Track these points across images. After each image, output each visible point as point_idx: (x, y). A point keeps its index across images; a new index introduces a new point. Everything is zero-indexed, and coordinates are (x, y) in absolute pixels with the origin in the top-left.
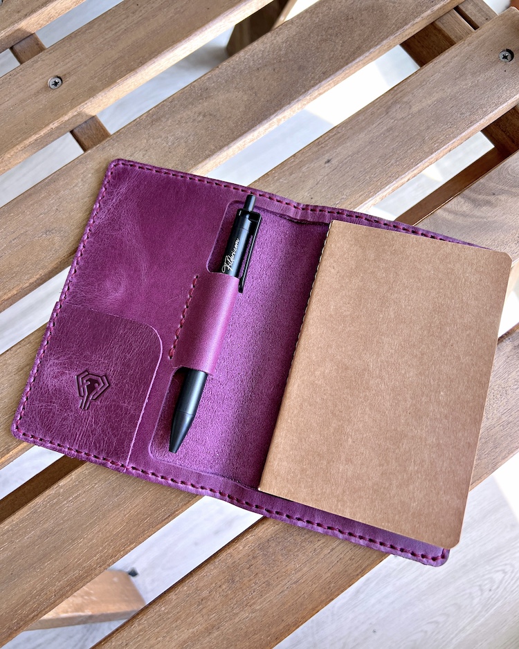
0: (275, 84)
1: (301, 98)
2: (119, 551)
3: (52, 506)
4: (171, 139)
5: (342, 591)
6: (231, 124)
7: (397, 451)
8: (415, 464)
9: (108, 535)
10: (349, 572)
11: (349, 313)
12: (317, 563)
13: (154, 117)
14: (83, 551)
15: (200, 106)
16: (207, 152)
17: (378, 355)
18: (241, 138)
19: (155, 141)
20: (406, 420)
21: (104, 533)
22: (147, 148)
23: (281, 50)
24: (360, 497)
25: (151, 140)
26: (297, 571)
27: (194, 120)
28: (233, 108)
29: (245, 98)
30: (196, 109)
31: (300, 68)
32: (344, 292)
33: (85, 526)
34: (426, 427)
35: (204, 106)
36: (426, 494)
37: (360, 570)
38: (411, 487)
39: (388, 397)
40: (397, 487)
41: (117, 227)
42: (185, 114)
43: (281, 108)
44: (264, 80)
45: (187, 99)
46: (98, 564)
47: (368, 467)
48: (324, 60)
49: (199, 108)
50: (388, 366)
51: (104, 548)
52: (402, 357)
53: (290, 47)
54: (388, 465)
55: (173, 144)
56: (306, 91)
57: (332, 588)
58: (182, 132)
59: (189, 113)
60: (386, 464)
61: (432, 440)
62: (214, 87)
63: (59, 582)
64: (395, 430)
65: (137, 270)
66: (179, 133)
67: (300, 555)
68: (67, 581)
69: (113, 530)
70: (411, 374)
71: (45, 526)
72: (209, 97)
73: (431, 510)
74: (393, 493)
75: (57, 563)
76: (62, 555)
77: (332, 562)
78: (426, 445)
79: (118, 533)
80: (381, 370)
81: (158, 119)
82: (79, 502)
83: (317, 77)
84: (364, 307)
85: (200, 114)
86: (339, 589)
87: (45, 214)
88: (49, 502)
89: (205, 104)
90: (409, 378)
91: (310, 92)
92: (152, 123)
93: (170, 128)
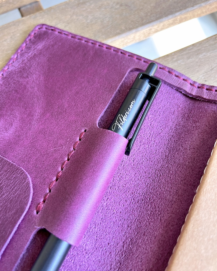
41: (25, 75)
65: (30, 115)
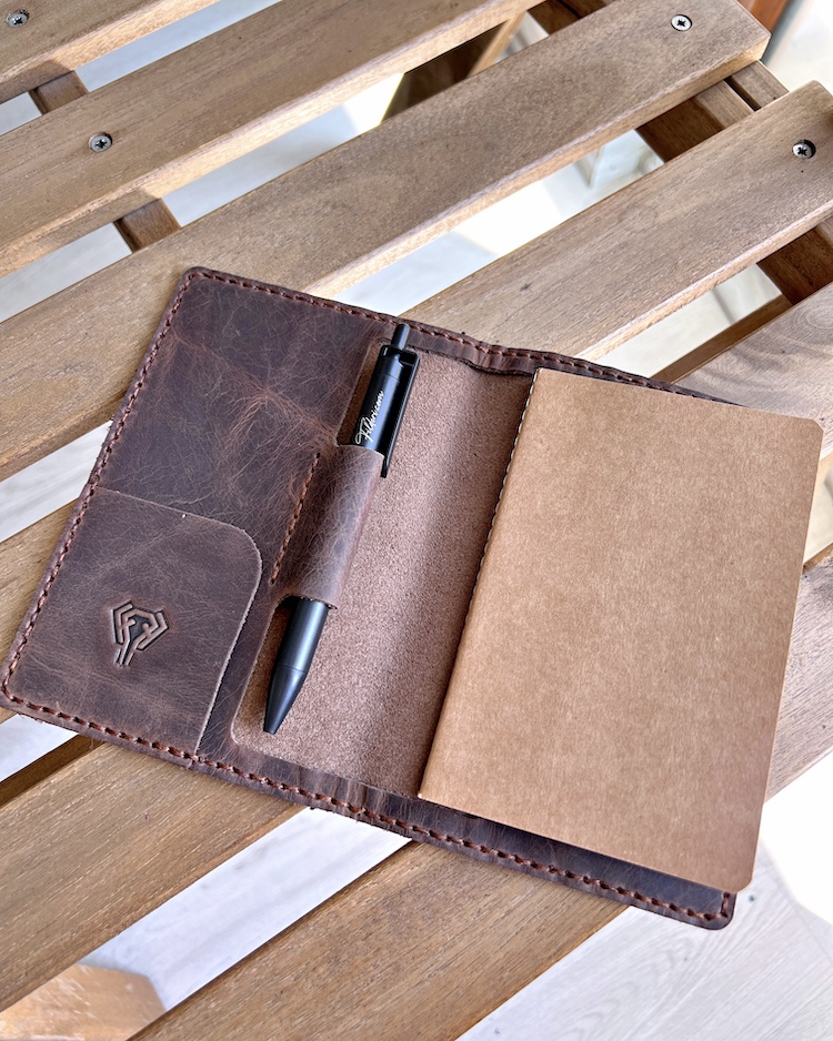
0: (448, 167)
1: (487, 190)
2: (144, 901)
3: (35, 817)
4: (279, 237)
5: (523, 986)
6: (376, 222)
7: (647, 732)
8: (675, 753)
9: (127, 871)
10: (536, 951)
11: (565, 512)
12: (482, 934)
13: (255, 203)
14: (81, 899)
15: (328, 192)
16: (334, 262)
17: (614, 578)
18: (390, 244)
19: (253, 240)
20: (660, 682)
21: (121, 870)
22: (239, 249)
23: (459, 119)
24: (587, 808)
25: (248, 238)
26: (448, 947)
27: (317, 212)
28: (379, 198)
29: (400, 184)
30: (322, 196)
31: (487, 146)
32: (558, 480)
33: (88, 855)
34: (693, 693)
35: (335, 192)
36: (696, 803)
37: (553, 950)
38: (670, 791)
39: (630, 646)
40: (648, 791)
42: (303, 202)
43: (455, 204)
44: (431, 159)
45: (307, 180)
46: (105, 921)
47: (598, 759)
48: (525, 137)
49: (326, 194)
50: (630, 595)
51: (119, 895)
52: (652, 583)
53: (474, 114)
54: (632, 755)
55: (282, 246)
56: (496, 180)
57: (505, 979)
58: (297, 229)
59: (310, 201)
60: (628, 755)
61: (703, 713)
62: (351, 165)
63: (36, 950)
64: (643, 698)
66: (291, 229)
67: (454, 920)
68: (49, 949)
69: (137, 863)
70: (668, 608)
71: (19, 852)
72: (343, 179)
73: (703, 828)
74: (640, 800)
75: (35, 917)
76: (44, 904)
77: (507, 934)
78: (693, 722)
79: (145, 869)
80: (618, 603)
81: (261, 207)
82: (81, 813)
83: (513, 161)
84: (590, 503)
85: (327, 203)
86: (518, 981)
87: (66, 340)
88: (29, 811)
89: (337, 189)
90: (663, 615)
91: (502, 182)
92: (250, 212)
93: (279, 221)
